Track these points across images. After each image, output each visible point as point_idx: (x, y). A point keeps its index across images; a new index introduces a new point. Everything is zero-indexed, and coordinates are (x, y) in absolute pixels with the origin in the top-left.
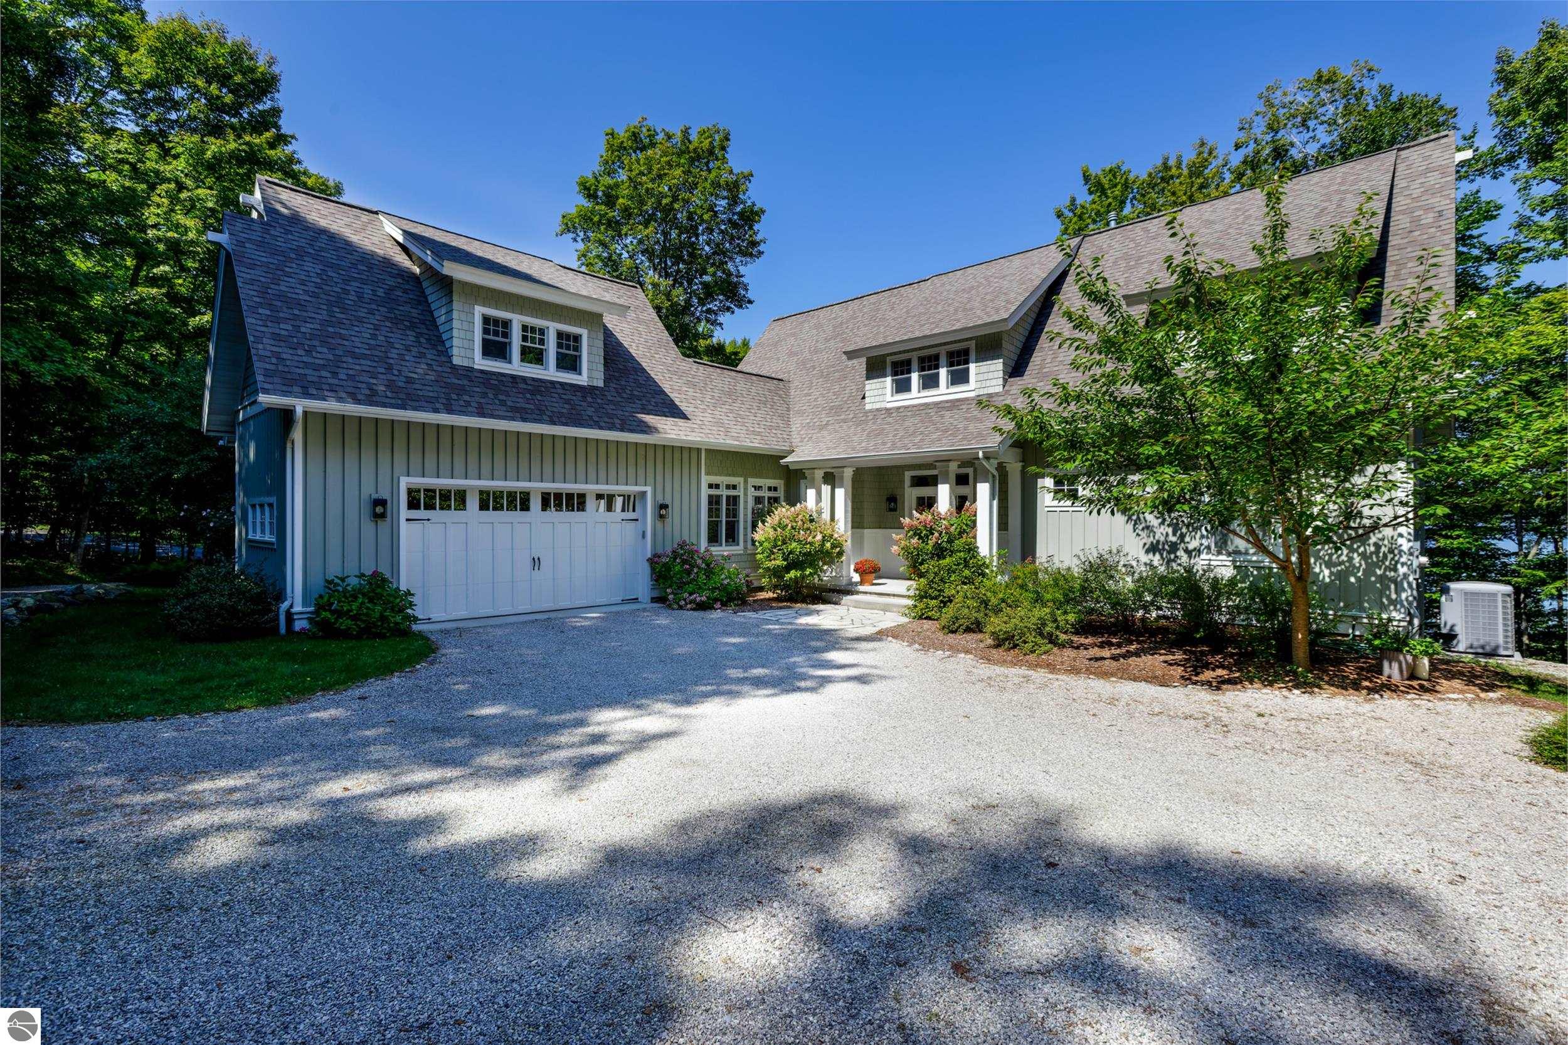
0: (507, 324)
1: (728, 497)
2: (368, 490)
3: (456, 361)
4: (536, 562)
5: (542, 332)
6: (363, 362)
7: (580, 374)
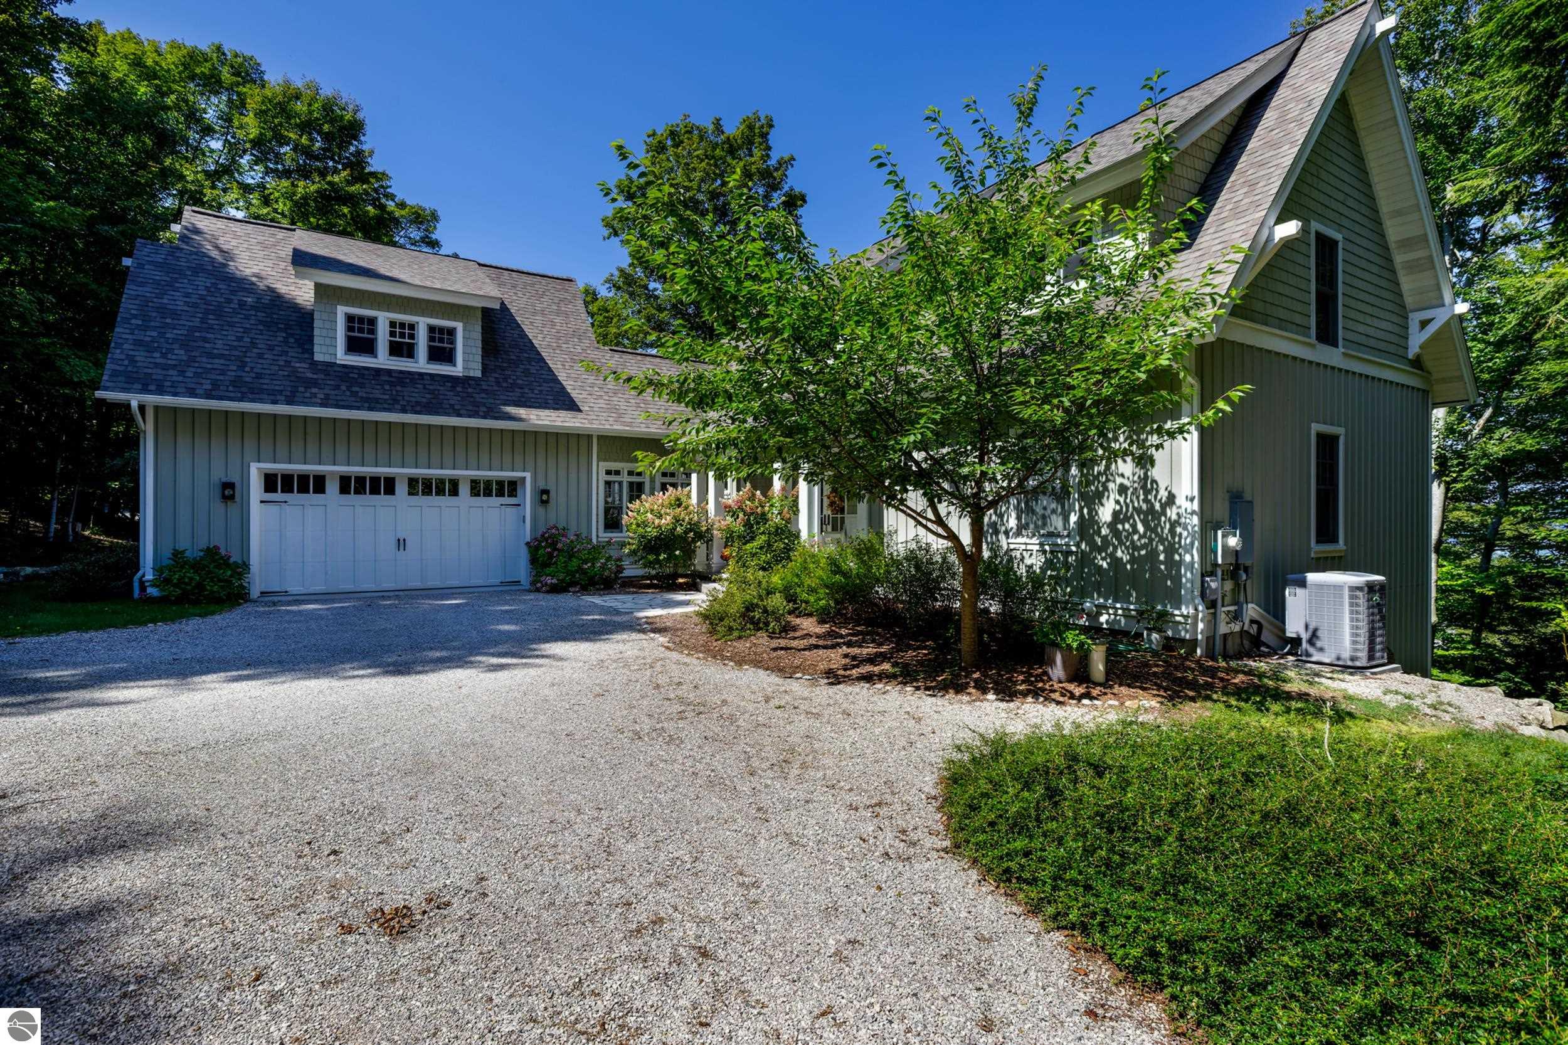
0: (372, 321)
1: (631, 484)
2: (219, 474)
3: (318, 357)
4: (401, 544)
5: (412, 327)
6: (217, 361)
7: (455, 365)
